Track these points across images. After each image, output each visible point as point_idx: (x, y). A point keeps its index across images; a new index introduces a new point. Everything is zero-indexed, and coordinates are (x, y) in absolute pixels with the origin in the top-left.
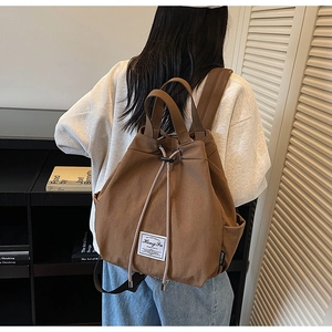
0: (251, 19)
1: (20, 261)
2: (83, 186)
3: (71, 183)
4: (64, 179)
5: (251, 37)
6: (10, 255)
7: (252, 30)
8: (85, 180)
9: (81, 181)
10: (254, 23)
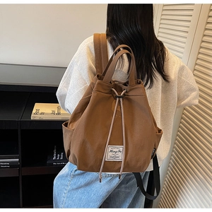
0: (163, 10)
1: (12, 165)
2: (56, 116)
3: (47, 114)
4: (42, 111)
5: (162, 21)
6: (6, 161)
7: (163, 17)
8: (56, 112)
9: (53, 113)
10: (165, 12)
